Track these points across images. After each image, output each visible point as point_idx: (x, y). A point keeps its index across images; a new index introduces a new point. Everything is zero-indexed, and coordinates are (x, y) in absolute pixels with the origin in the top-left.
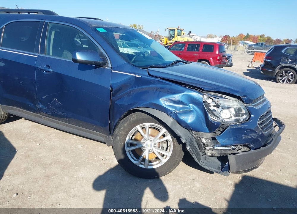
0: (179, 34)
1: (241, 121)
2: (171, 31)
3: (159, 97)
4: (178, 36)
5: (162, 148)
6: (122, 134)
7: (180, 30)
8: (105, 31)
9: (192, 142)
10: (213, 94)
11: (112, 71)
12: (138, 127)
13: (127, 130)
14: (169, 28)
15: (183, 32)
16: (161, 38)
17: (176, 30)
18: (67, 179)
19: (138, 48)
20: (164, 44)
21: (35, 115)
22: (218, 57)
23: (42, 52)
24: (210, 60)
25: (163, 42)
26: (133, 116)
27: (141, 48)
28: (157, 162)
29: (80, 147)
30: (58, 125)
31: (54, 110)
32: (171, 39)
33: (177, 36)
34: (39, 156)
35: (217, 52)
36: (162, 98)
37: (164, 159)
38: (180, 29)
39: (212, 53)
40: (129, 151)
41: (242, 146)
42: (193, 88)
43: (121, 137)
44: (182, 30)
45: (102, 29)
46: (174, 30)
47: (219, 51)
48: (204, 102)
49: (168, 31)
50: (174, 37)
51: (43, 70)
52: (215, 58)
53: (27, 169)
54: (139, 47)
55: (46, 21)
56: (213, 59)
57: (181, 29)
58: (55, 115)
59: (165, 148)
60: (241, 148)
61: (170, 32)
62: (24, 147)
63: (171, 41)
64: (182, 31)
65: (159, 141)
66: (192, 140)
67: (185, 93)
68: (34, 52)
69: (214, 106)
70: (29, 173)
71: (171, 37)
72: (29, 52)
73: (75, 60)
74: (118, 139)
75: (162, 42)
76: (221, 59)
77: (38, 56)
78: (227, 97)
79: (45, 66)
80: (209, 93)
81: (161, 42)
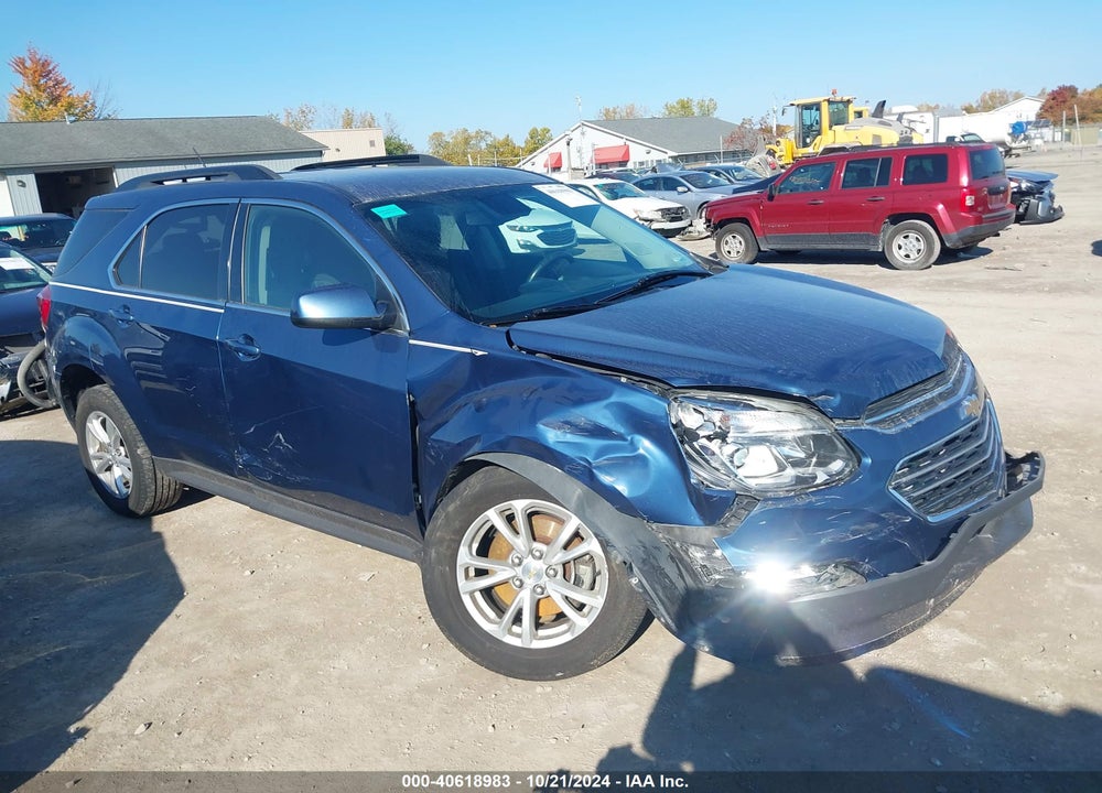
0: (838, 119)
1: (818, 481)
2: (806, 113)
3: (534, 419)
4: (834, 127)
5: (578, 582)
6: (441, 541)
7: (841, 102)
8: (401, 212)
9: (652, 560)
10: (704, 395)
11: (411, 342)
12: (493, 516)
13: (457, 524)
14: (796, 103)
15: (852, 109)
16: (770, 143)
17: (825, 107)
18: (294, 679)
19: (680, 193)
20: (781, 163)
21: (238, 485)
22: (968, 197)
23: (236, 296)
24: (936, 211)
25: (780, 156)
26: (474, 483)
27: (689, 190)
28: (564, 627)
29: (365, 576)
30: (294, 510)
31: (278, 469)
32: (808, 140)
33: (831, 127)
34: (241, 608)
35: (964, 181)
36: (544, 421)
37: (583, 616)
38: (838, 99)
39: (942, 185)
40: (472, 594)
41: (841, 568)
42: (642, 378)
43: (442, 550)
44: (849, 102)
45: (394, 206)
46: (817, 106)
47: (973, 175)
48: (675, 426)
49: (792, 113)
50: (819, 133)
51: (238, 350)
52: (956, 205)
53: (195, 648)
54: (680, 189)
55: (244, 201)
56: (946, 207)
57: (846, 98)
58: (281, 482)
59: (587, 579)
60: (838, 573)
61: (801, 115)
62: (208, 582)
63: (809, 150)
64: (850, 106)
65: (561, 556)
66: (655, 552)
67: (614, 399)
68: (216, 299)
69: (709, 438)
70: (197, 662)
71: (808, 132)
72: (206, 297)
73: (299, 321)
74: (433, 554)
75: (777, 155)
76: (981, 202)
77: (225, 308)
78: (757, 401)
79: (241, 340)
80: (692, 393)
81: (770, 159)
